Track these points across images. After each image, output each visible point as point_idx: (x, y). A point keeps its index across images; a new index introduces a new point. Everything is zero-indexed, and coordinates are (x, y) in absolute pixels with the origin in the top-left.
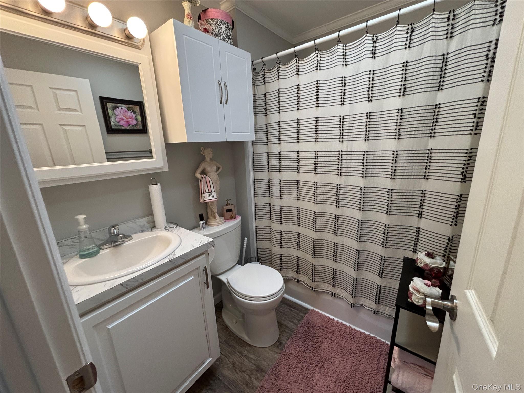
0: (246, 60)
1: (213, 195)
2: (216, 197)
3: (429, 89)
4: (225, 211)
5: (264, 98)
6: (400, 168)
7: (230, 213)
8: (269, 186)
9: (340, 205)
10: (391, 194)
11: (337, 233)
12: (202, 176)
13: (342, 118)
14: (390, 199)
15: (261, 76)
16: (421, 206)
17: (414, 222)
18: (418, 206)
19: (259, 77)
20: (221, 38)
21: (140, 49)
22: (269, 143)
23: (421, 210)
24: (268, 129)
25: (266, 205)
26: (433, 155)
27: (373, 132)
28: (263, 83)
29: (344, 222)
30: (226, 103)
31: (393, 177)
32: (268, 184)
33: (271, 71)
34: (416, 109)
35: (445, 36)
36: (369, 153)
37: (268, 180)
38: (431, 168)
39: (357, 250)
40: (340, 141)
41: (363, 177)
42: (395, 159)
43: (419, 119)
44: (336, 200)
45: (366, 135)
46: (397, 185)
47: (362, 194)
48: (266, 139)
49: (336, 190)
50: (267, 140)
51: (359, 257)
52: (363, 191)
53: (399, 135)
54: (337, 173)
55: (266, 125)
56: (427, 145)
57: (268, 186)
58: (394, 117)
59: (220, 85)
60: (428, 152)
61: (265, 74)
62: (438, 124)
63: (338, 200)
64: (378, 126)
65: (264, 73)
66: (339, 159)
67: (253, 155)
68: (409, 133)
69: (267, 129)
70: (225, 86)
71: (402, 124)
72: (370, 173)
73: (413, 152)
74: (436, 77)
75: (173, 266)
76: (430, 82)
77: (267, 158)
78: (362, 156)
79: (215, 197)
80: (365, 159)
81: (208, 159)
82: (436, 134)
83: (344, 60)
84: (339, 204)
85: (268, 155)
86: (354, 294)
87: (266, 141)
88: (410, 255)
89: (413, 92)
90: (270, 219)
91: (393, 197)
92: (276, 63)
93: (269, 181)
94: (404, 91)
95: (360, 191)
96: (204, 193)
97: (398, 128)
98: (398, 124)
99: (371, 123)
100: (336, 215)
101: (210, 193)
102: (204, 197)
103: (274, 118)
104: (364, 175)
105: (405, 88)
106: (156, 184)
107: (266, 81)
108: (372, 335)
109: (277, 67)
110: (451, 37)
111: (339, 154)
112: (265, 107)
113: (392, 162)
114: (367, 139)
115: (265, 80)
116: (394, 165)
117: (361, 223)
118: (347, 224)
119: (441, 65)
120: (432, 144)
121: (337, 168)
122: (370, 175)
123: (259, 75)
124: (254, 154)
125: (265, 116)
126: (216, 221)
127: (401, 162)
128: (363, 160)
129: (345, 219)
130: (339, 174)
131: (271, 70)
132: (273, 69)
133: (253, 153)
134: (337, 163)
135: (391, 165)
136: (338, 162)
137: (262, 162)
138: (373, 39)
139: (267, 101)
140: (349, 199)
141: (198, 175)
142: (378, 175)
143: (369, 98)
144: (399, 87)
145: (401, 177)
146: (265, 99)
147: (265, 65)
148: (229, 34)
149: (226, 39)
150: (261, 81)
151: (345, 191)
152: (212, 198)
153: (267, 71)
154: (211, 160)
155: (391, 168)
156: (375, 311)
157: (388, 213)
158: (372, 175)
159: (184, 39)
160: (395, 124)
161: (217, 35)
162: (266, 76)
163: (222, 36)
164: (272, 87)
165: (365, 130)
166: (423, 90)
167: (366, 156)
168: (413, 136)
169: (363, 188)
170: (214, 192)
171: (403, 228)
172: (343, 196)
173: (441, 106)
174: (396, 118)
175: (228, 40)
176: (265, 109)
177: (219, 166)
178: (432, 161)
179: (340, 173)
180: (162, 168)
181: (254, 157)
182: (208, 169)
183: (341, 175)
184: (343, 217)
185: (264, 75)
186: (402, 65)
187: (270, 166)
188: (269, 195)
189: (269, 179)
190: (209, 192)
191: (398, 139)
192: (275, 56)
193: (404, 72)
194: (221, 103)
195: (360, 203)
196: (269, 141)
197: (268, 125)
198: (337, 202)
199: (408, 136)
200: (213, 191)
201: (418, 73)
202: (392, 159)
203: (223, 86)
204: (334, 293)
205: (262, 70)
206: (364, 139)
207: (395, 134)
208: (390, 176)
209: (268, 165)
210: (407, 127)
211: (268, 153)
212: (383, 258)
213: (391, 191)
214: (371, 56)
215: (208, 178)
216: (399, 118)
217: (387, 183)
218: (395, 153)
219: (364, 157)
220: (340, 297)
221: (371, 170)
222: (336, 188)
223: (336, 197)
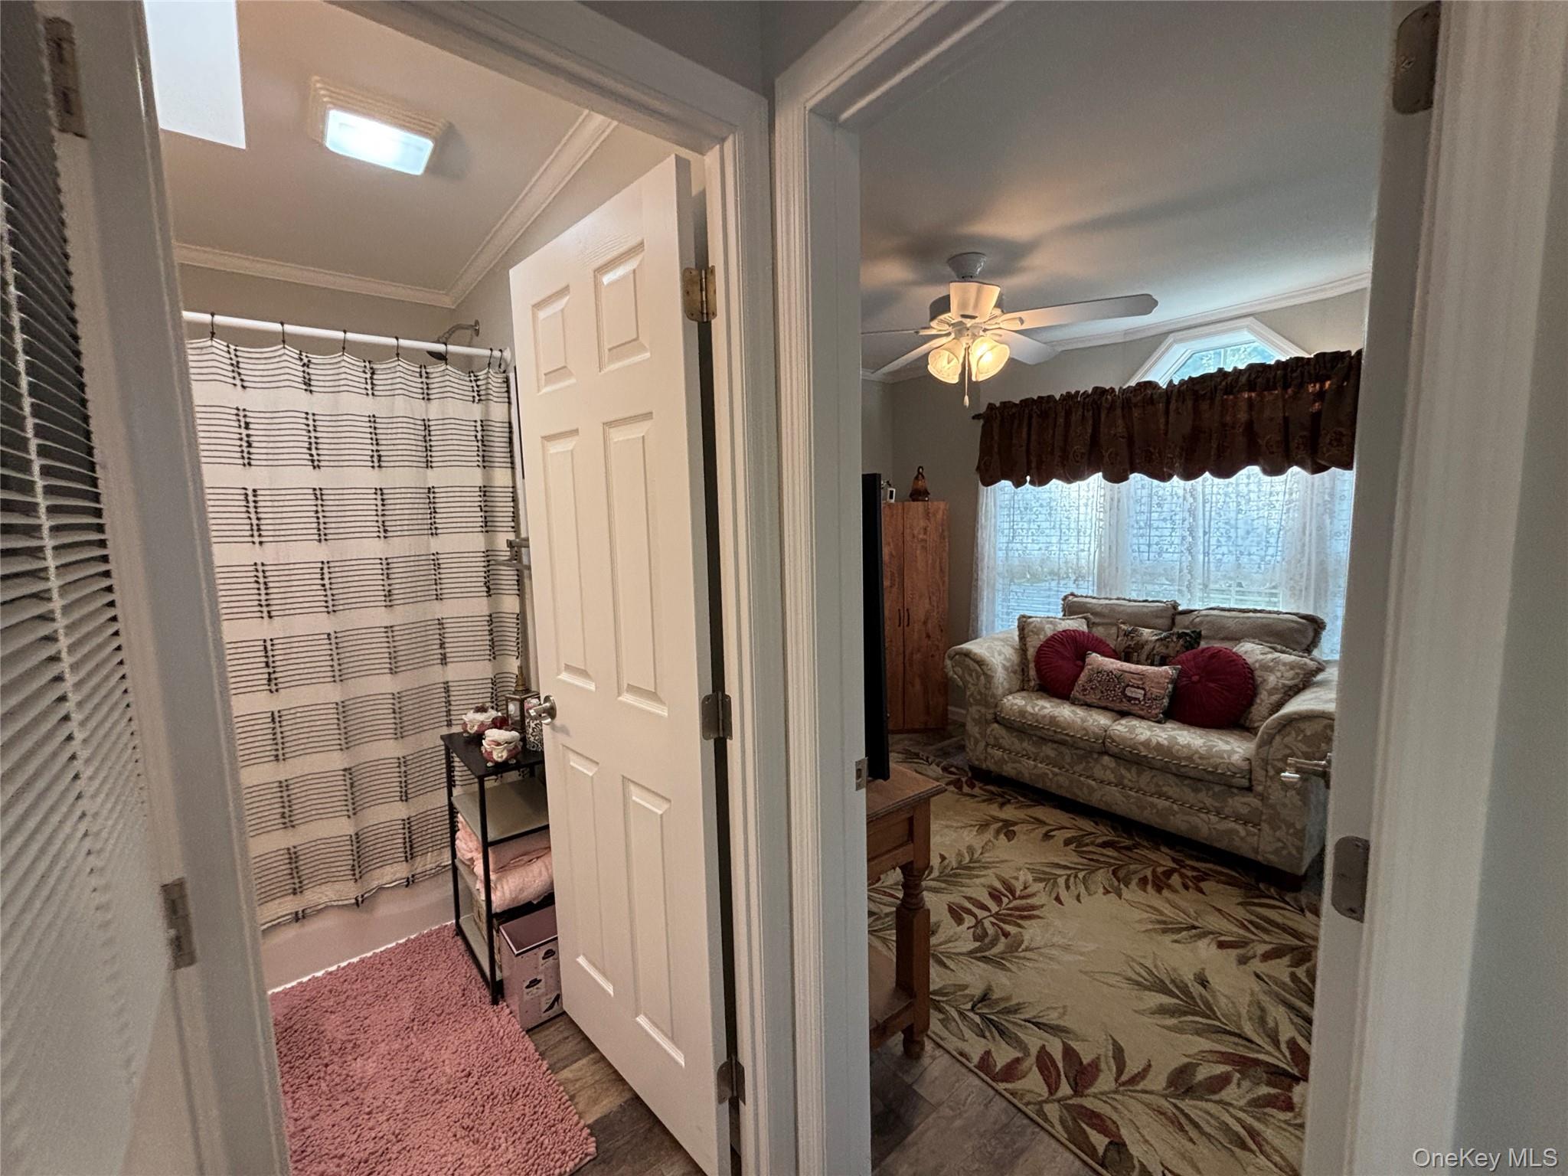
3: (415, 464)
6: (397, 586)
9: (280, 686)
10: (390, 634)
11: (283, 754)
13: (250, 493)
14: (392, 644)
16: (442, 645)
17: (436, 674)
18: (438, 646)
23: (442, 651)
26: (441, 561)
27: (333, 525)
29: (298, 720)
31: (388, 603)
34: (403, 490)
35: (421, 396)
36: (332, 564)
38: (443, 581)
39: (345, 770)
40: (254, 543)
41: (328, 612)
42: (385, 572)
43: (410, 506)
44: (266, 676)
45: (319, 530)
46: (399, 616)
47: (334, 647)
49: (263, 654)
51: (352, 784)
52: (333, 641)
53: (384, 531)
54: (259, 614)
56: (428, 547)
58: (371, 501)
60: (432, 557)
62: (437, 516)
63: (273, 676)
64: (340, 514)
66: (257, 582)
68: (399, 528)
71: (386, 513)
72: (342, 602)
73: (412, 559)
74: (420, 448)
76: (414, 453)
78: (318, 570)
80: (326, 576)
82: (439, 531)
83: (236, 375)
84: (276, 684)
86: (357, 872)
89: (392, 464)
91: (396, 639)
94: (379, 461)
95: (327, 642)
97: (380, 519)
98: (380, 513)
99: (325, 508)
100: (273, 713)
104: (331, 609)
105: (379, 456)
110: (429, 399)
111: (257, 571)
113: (381, 577)
114: (322, 537)
116: (386, 583)
117: (342, 709)
118: (306, 724)
119: (423, 433)
120: (436, 545)
121: (257, 603)
122: (341, 607)
127: (397, 576)
128: (322, 579)
129: (299, 715)
130: (265, 614)
134: (256, 591)
135: (381, 582)
136: (259, 589)
138: (301, 360)
140: (302, 666)
142: (358, 605)
143: (313, 461)
144: (370, 453)
145: (402, 601)
151: (288, 651)
155: (381, 588)
156: (408, 881)
157: (393, 672)
158: (346, 607)
160: (374, 513)
165: (315, 520)
166: (407, 463)
167: (326, 570)
168: (406, 533)
169: (333, 636)
171: (424, 690)
172: (285, 663)
173: (436, 490)
174: (374, 502)
178: (441, 571)
179: (269, 612)
183: (270, 617)
184: (292, 711)
186: (367, 419)
191: (385, 537)
193: (372, 430)
195: (332, 666)
198: (270, 680)
199: (399, 533)
201: (394, 436)
202: (380, 572)
204: (300, 909)
206: (316, 537)
207: (377, 529)
208: (384, 604)
210: (394, 518)
212: (402, 760)
213: (389, 630)
214: (304, 387)
216: (379, 502)
217: (380, 617)
218: (384, 562)
219: (322, 574)
220: (320, 907)
221: (341, 596)
222: (262, 648)
223: (266, 670)
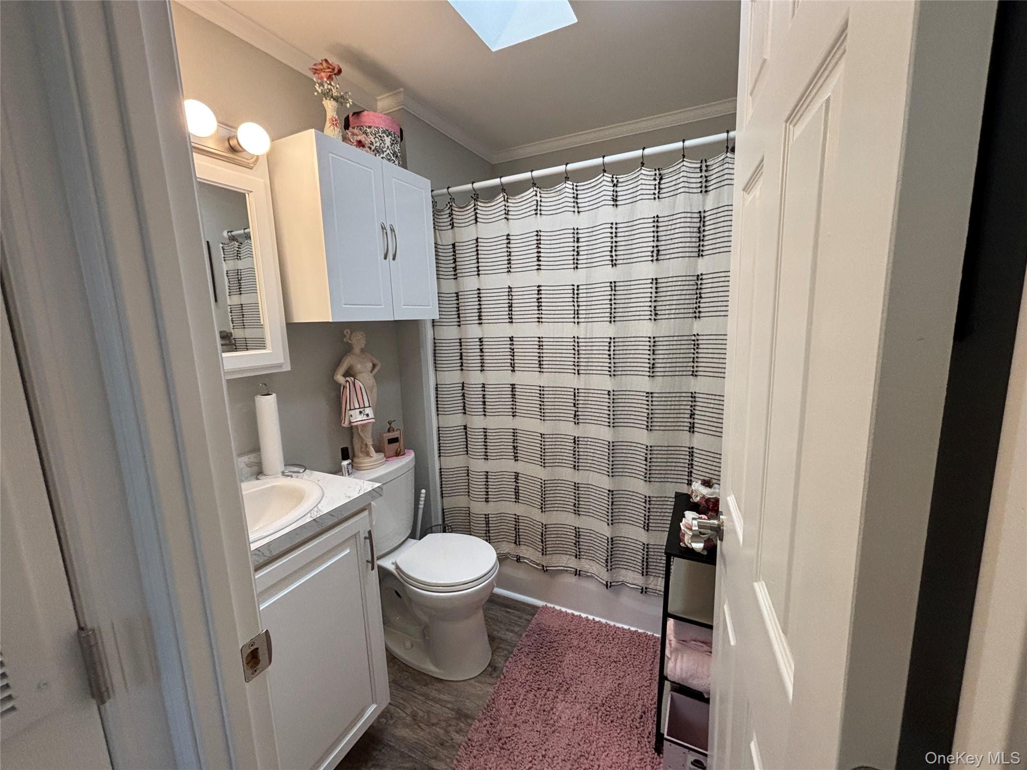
0: (423, 191)
1: (367, 413)
2: (373, 417)
3: (687, 254)
4: (386, 442)
5: (452, 250)
6: (660, 361)
7: (395, 446)
8: (463, 395)
9: (580, 421)
10: (650, 399)
11: (578, 466)
12: (348, 379)
13: (576, 288)
14: (650, 407)
15: (447, 216)
16: (692, 415)
17: (684, 439)
18: (688, 416)
19: (444, 217)
20: (384, 156)
21: (251, 168)
22: (462, 323)
23: (692, 421)
24: (460, 301)
25: (459, 428)
26: (700, 342)
27: (621, 310)
28: (450, 227)
29: (588, 447)
30: (394, 259)
31: (651, 374)
32: (460, 391)
33: (463, 210)
34: (675, 279)
35: (699, 190)
36: (616, 340)
37: (461, 385)
38: (700, 360)
39: (609, 491)
40: (574, 322)
41: (610, 376)
42: (652, 348)
43: (679, 292)
44: (573, 412)
45: (611, 313)
46: (658, 385)
47: (611, 401)
48: (456, 316)
49: (573, 397)
50: (459, 317)
51: (612, 502)
52: (612, 397)
53: (655, 315)
54: (573, 371)
55: (456, 293)
56: (691, 329)
57: (461, 394)
58: (647, 290)
59: (383, 228)
60: (693, 338)
61: (454, 212)
62: (702, 300)
63: (577, 413)
64: (627, 301)
65: (452, 210)
66: (574, 349)
67: (435, 343)
68: (667, 312)
69: (458, 300)
70: (392, 230)
71: (658, 299)
72: (620, 369)
73: (676, 338)
74: (694, 240)
75: (318, 530)
76: (688, 244)
77: (459, 347)
78: (607, 344)
79: (371, 415)
80: (612, 348)
81: (357, 350)
82: (702, 315)
83: (575, 204)
84: (578, 419)
85: (460, 343)
86: (609, 564)
87: (458, 320)
88: (684, 489)
89: (668, 257)
90: (466, 453)
91: (654, 403)
92: (472, 197)
93: (463, 386)
94: (658, 255)
95: (607, 396)
96: (350, 410)
97: (653, 304)
98: (653, 299)
99: (617, 297)
100: (575, 437)
101: (362, 410)
102: (351, 416)
103: (470, 283)
104: (612, 373)
105: (658, 251)
106: (268, 394)
107: (455, 225)
108: (640, 631)
109: (473, 205)
110: (706, 191)
112: (453, 265)
113: (648, 352)
114: (612, 319)
115: (453, 223)
116: (652, 357)
117: (612, 446)
118: (592, 451)
119: (698, 225)
120: (698, 327)
121: (572, 363)
122: (620, 373)
123: (442, 213)
124: (436, 341)
125: (454, 279)
126: (371, 459)
127: (660, 352)
128: (609, 350)
129: (589, 443)
130: (576, 372)
131: (464, 207)
132: (467, 206)
133: (434, 339)
134: (573, 356)
135: (648, 357)
136: (574, 354)
137: (450, 354)
138: (613, 181)
139: (457, 256)
140: (593, 410)
141: (340, 378)
142: (632, 373)
143: (612, 261)
144: (651, 249)
145: (662, 374)
146: (454, 252)
147: (452, 199)
148: (397, 150)
149: (393, 158)
150: (445, 224)
151: (587, 398)
152: (365, 418)
153: (456, 209)
154: (362, 351)
155: (648, 361)
156: (642, 589)
157: (649, 428)
158: (624, 373)
159: (330, 158)
160: (649, 299)
161: (378, 151)
162: (454, 216)
163: (385, 153)
164: (466, 234)
165: (609, 306)
166: (680, 255)
167: (612, 344)
168: (673, 316)
169: (612, 393)
170: (369, 406)
171: (671, 450)
172: (584, 406)
173: (704, 277)
174: (650, 290)
175: (394, 159)
176: (454, 268)
177: (376, 361)
178: (700, 351)
179: (578, 370)
180: (280, 366)
181: (435, 347)
182: (358, 367)
183: (579, 374)
184: (586, 439)
185: (451, 214)
186: (652, 220)
187: (464, 361)
188: (463, 411)
189: (463, 383)
190: (360, 408)
191: (655, 320)
192: (469, 186)
193: (655, 229)
194: (385, 258)
195: (609, 415)
196: (461, 319)
197: (460, 294)
198: (575, 416)
199: (667, 316)
200: (367, 404)
201: (672, 232)
202: (648, 348)
203: (387, 231)
204: (578, 569)
205: (449, 206)
206: (608, 319)
207: (649, 313)
208: (648, 374)
209: (461, 359)
210: (664, 303)
211: (460, 339)
212: (648, 499)
213: (650, 395)
214: (612, 203)
215: (358, 384)
216: (654, 290)
217: (643, 384)
218: (652, 340)
219: (610, 347)
220: (589, 574)
221: (621, 365)
222: (573, 394)
223: (574, 409)
